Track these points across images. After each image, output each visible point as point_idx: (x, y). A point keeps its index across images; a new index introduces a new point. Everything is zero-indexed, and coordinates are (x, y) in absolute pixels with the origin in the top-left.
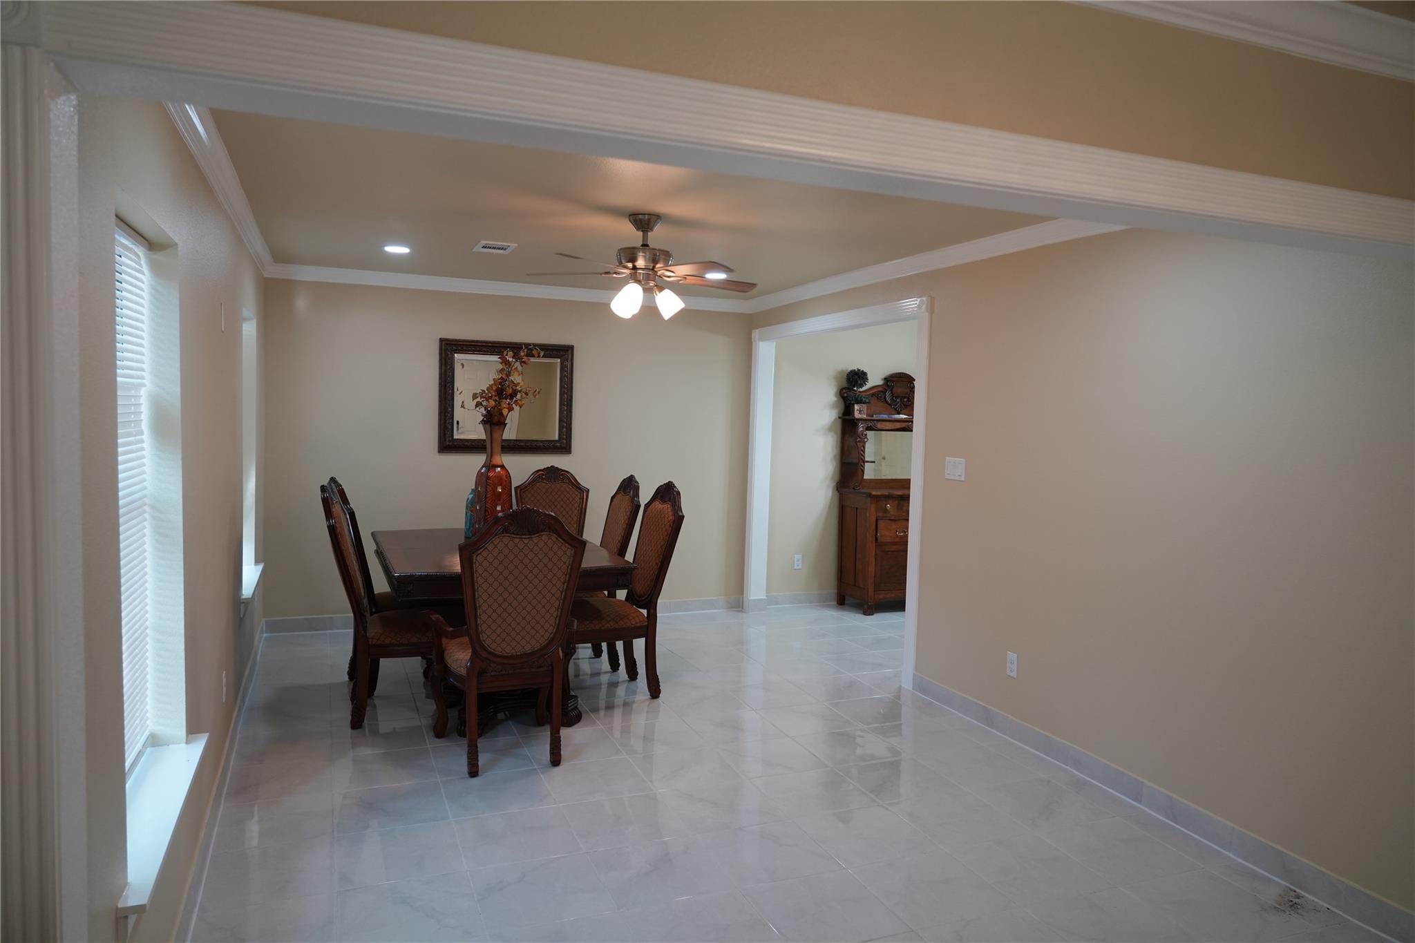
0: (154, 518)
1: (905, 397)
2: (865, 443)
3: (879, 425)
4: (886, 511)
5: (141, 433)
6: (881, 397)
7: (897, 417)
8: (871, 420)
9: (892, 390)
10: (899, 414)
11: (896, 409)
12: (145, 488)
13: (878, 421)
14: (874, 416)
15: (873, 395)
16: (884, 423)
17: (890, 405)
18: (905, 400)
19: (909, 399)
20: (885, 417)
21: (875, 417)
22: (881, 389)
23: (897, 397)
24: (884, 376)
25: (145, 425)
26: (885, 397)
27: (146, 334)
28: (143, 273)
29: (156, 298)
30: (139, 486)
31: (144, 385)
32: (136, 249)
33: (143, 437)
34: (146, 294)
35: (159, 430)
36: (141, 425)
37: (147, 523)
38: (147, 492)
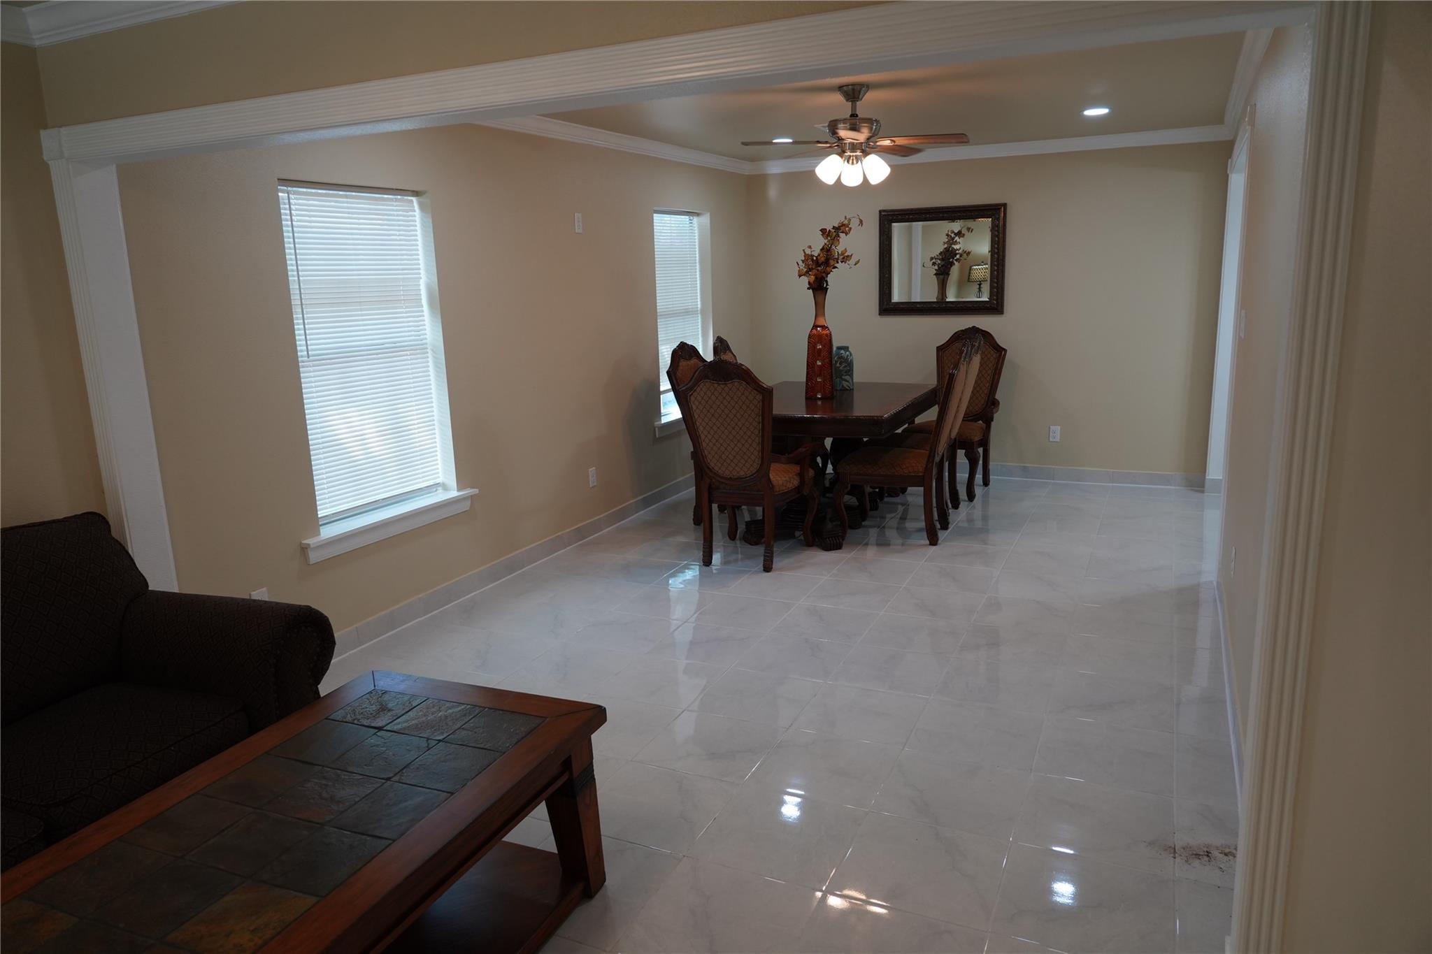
0: (434, 357)
5: (422, 306)
12: (426, 339)
25: (424, 301)
27: (420, 248)
28: (415, 211)
29: (423, 226)
30: (413, 338)
31: (421, 278)
32: (406, 198)
33: (423, 309)
34: (418, 223)
35: (431, 304)
36: (421, 302)
37: (430, 360)
38: (427, 341)
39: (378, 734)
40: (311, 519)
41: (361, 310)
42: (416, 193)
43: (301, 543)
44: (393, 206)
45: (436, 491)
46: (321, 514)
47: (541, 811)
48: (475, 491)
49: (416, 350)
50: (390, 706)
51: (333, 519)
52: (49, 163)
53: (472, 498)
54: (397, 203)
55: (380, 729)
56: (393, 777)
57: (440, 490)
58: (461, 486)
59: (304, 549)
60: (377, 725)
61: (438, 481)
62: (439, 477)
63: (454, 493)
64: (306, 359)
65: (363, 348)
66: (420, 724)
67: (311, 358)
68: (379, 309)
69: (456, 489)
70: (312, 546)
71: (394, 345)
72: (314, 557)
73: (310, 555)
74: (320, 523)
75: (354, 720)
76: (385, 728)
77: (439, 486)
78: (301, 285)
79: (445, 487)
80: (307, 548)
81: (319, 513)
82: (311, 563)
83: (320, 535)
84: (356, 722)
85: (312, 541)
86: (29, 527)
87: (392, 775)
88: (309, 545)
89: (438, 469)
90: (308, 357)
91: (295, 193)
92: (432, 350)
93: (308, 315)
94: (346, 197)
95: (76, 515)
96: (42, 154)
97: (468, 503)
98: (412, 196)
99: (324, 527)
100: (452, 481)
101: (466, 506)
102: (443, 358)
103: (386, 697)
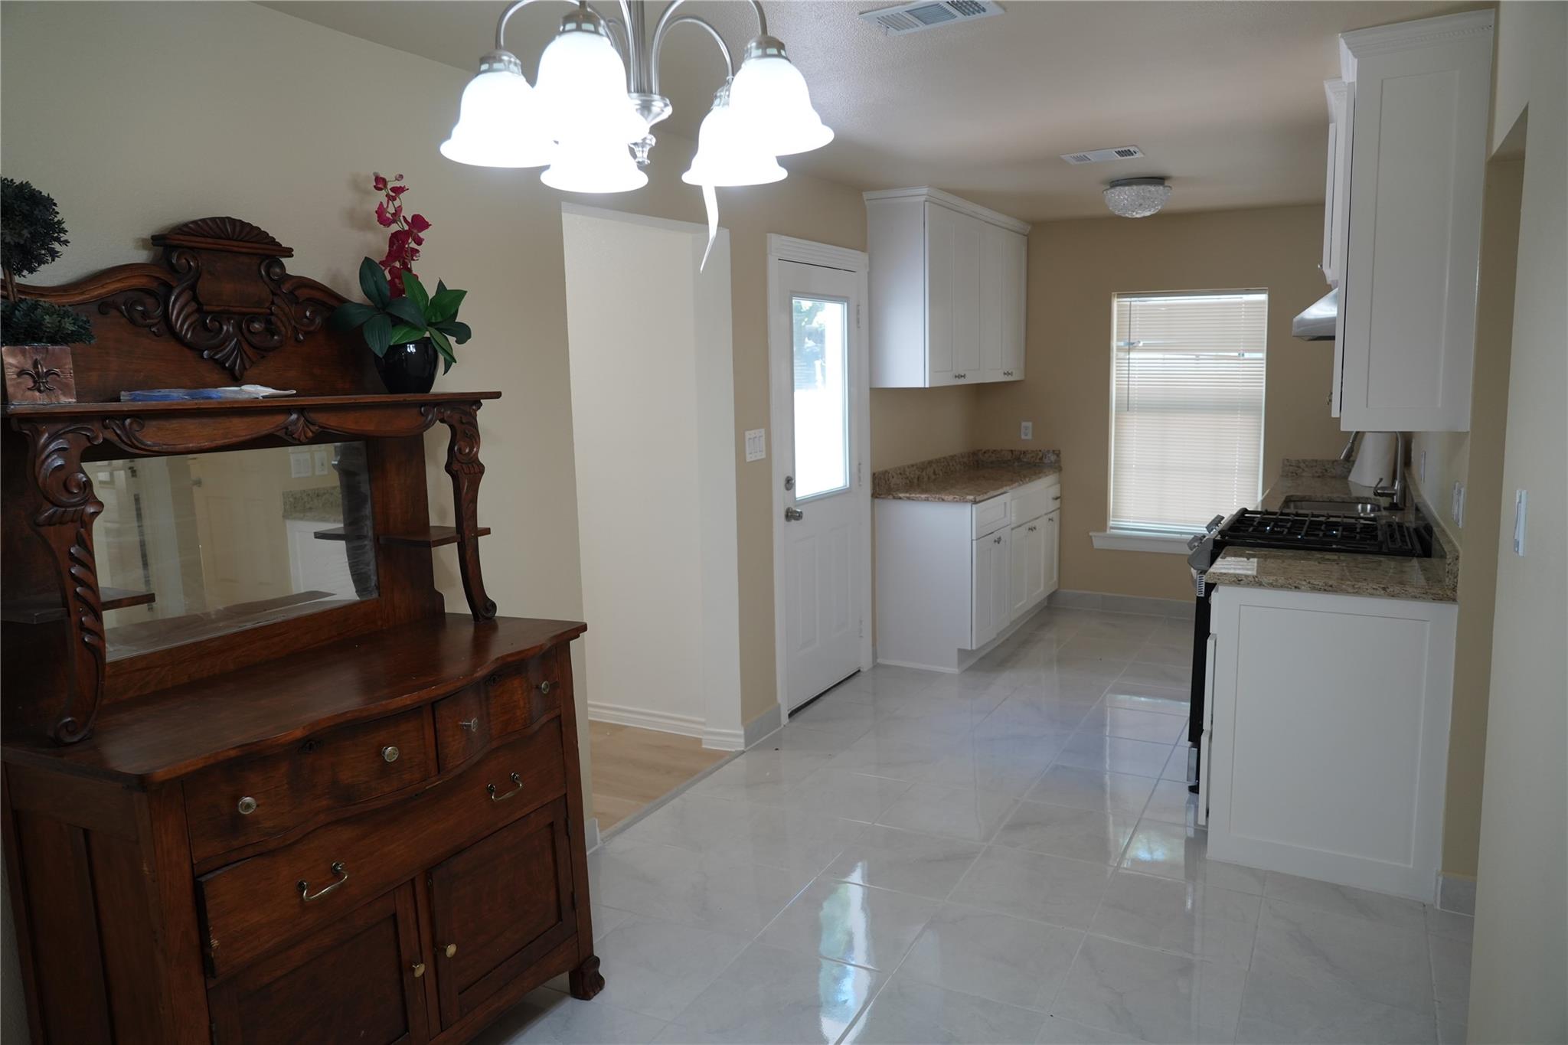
1: (254, 317)
2: (86, 522)
3: (150, 434)
4: (237, 823)
6: (144, 314)
7: (230, 393)
8: (103, 417)
9: (193, 287)
10: (237, 381)
11: (220, 364)
13: (142, 416)
14: (124, 395)
15: (104, 306)
16: (174, 424)
17: (196, 349)
18: (257, 326)
19: (268, 322)
20: (177, 396)
21: (127, 401)
22: (136, 282)
23: (220, 316)
24: (147, 233)
26: (166, 316)
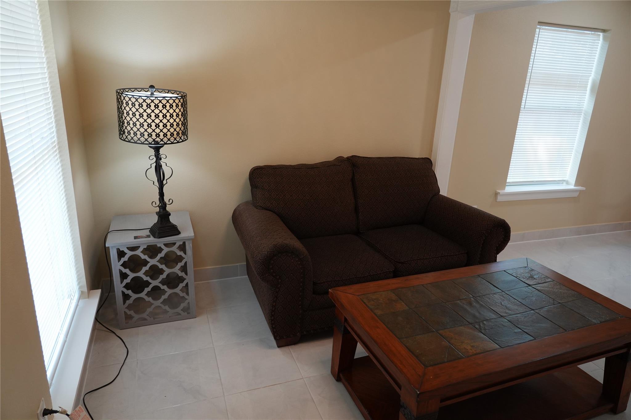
12: (583, 107)
25: (589, 88)
27: (596, 60)
28: (600, 40)
29: (602, 48)
30: (576, 106)
31: (591, 76)
32: (596, 33)
33: (587, 92)
34: (599, 47)
35: (592, 90)
36: (587, 88)
37: (582, 119)
38: (583, 109)
39: (528, 287)
40: (503, 182)
41: (556, 89)
42: (604, 31)
43: (496, 191)
44: (589, 37)
45: (562, 183)
46: (508, 180)
47: (601, 362)
48: (583, 188)
49: (575, 112)
50: (535, 277)
51: (511, 184)
52: (451, 13)
53: (581, 192)
54: (591, 36)
55: (529, 285)
56: (535, 310)
57: (565, 183)
58: (576, 185)
59: (496, 194)
60: (529, 283)
61: (565, 179)
62: (566, 177)
63: (572, 187)
64: (523, 109)
65: (550, 108)
66: (550, 291)
67: (525, 109)
68: (565, 89)
69: (574, 185)
70: (500, 194)
71: (565, 108)
72: (500, 199)
73: (498, 197)
74: (507, 185)
75: (518, 276)
76: (532, 286)
77: (565, 182)
78: (532, 74)
79: (567, 183)
80: (498, 194)
81: (507, 180)
82: (497, 201)
83: (505, 189)
84: (518, 277)
85: (501, 192)
86: (408, 158)
87: (535, 309)
88: (499, 193)
89: (567, 173)
90: (524, 108)
91: (543, 29)
92: (585, 114)
93: (530, 89)
94: (567, 32)
95: (422, 158)
96: (449, 9)
97: (578, 193)
98: (601, 32)
99: (507, 186)
100: (573, 180)
101: (576, 195)
102: (589, 118)
103: (533, 273)
